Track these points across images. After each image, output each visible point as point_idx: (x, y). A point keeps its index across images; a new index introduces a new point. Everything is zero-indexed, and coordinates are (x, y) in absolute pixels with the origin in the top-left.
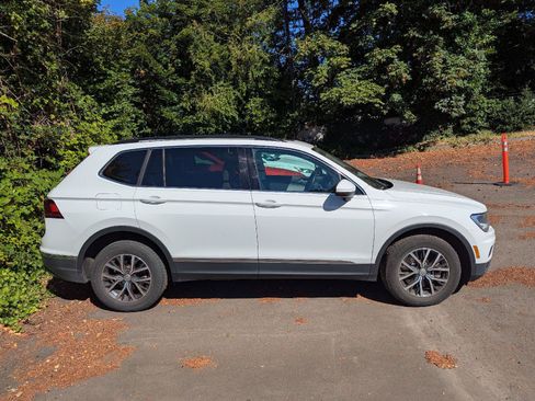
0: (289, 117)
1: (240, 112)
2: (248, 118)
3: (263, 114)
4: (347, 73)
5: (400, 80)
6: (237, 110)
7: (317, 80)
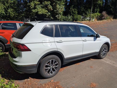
0: (21, 15)
1: (6, 12)
2: (8, 14)
3: (13, 13)
4: (38, 6)
5: (51, 10)
6: (5, 11)
7: (32, 6)
